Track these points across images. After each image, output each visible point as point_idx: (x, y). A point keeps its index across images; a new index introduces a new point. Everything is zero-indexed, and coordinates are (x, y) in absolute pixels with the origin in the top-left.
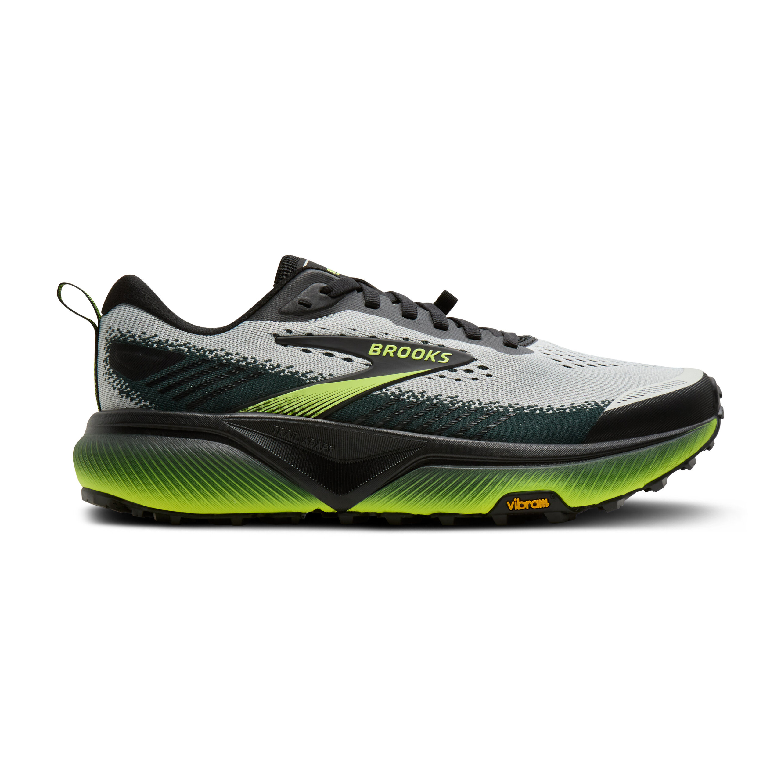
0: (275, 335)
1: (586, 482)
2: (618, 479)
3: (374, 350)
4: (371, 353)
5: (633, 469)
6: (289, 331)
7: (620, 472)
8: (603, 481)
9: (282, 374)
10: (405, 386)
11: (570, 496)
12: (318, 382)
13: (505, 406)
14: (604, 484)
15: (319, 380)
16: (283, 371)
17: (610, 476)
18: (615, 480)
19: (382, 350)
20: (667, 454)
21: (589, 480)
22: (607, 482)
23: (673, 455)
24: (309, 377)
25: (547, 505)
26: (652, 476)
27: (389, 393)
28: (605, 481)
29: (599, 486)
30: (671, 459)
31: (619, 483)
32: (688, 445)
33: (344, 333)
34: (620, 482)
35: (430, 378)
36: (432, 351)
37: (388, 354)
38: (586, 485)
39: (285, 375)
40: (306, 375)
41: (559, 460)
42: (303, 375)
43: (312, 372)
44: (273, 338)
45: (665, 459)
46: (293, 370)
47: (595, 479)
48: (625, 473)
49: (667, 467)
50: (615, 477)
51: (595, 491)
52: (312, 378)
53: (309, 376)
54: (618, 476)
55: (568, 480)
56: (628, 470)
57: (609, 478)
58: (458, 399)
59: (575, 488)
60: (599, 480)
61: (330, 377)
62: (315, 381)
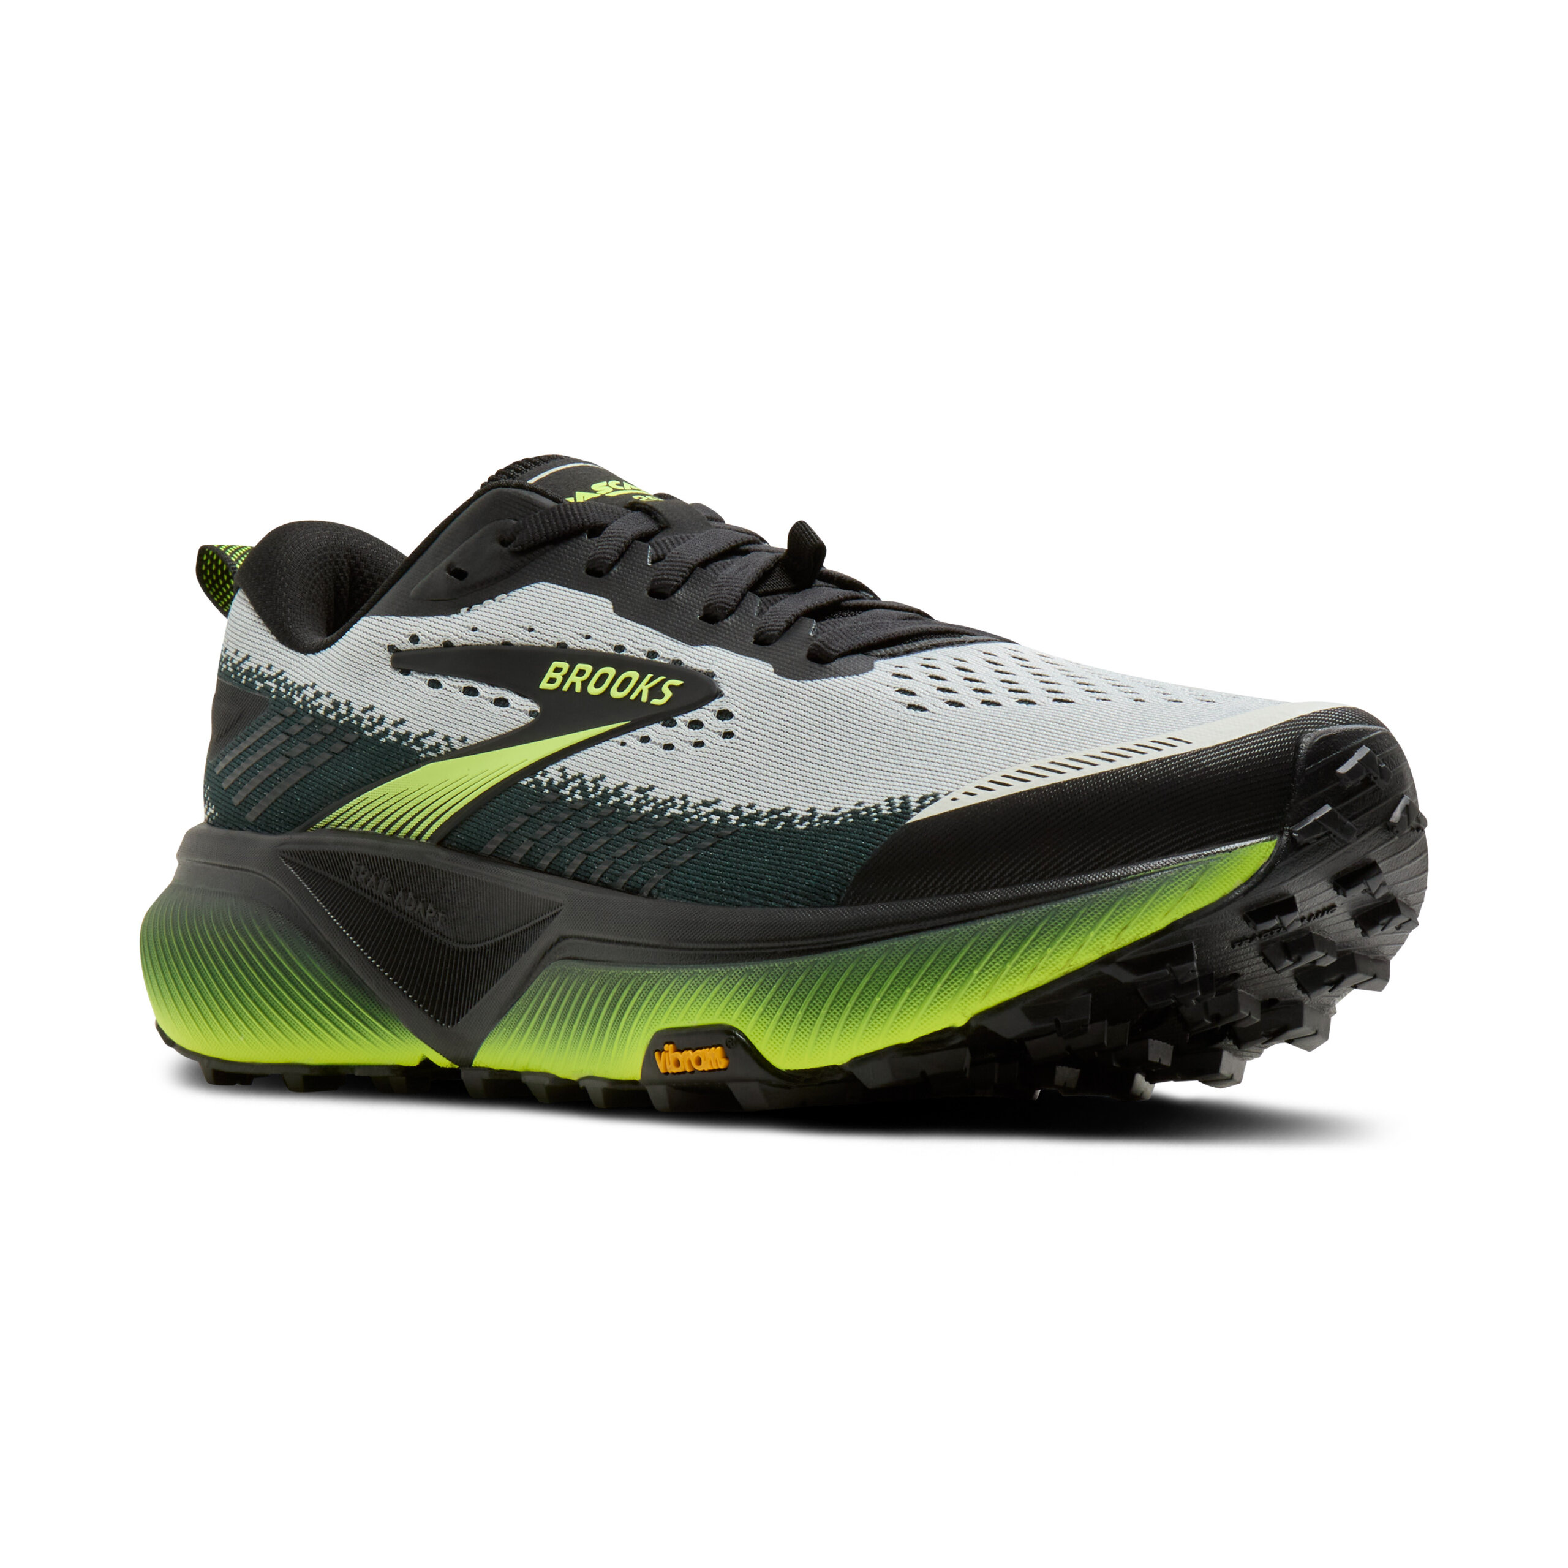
0: (391, 648)
1: (804, 1007)
2: (882, 1000)
3: (552, 678)
4: (544, 685)
5: (925, 975)
6: (414, 639)
7: (888, 983)
8: (845, 1005)
9: (383, 740)
10: (573, 765)
11: (772, 1043)
12: (441, 758)
13: (726, 810)
14: (846, 1013)
15: (442, 752)
16: (386, 732)
17: (862, 993)
18: (875, 1004)
19: (566, 677)
20: (1033, 937)
21: (811, 1002)
22: (853, 1008)
23: (1053, 940)
24: (426, 746)
25: (722, 1064)
26: (985, 996)
27: (545, 781)
28: (849, 1006)
29: (835, 1016)
30: (1045, 950)
31: (885, 1012)
32: (1111, 913)
33: (509, 638)
34: (889, 1009)
35: (623, 744)
36: (652, 675)
37: (573, 685)
38: (805, 1013)
39: (388, 742)
40: (423, 740)
41: (768, 948)
42: (418, 741)
43: (432, 733)
44: (387, 656)
45: (1026, 951)
46: (402, 730)
47: (826, 999)
48: (902, 986)
49: (1032, 972)
50: (876, 994)
51: (826, 1030)
52: (431, 748)
53: (428, 742)
54: (882, 993)
55: (766, 1001)
56: (911, 979)
57: (859, 997)
58: (651, 794)
59: (779, 1021)
60: (834, 1002)
61: (462, 745)
62: (437, 755)
